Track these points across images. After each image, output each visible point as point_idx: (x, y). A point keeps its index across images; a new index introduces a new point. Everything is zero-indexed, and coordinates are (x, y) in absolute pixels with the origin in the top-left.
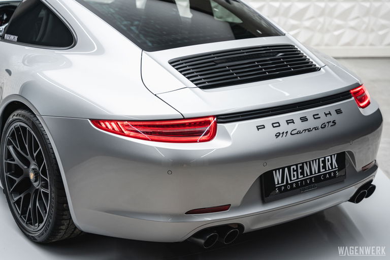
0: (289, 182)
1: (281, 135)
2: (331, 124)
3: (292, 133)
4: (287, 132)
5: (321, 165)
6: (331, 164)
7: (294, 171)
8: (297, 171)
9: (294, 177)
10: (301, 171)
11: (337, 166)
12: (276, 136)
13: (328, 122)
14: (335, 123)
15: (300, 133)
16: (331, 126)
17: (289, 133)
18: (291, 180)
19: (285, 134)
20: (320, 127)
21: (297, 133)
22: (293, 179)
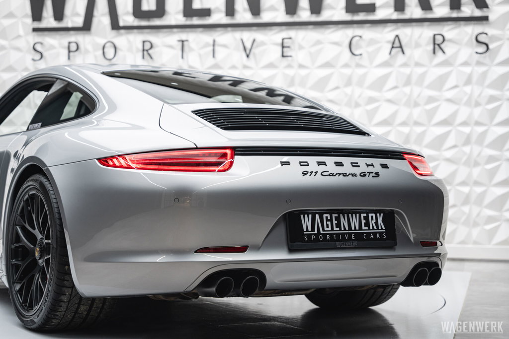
0: (322, 232)
1: (309, 174)
2: (374, 175)
3: (323, 174)
4: (316, 173)
5: (363, 221)
6: (377, 223)
7: (327, 220)
8: (331, 220)
9: (328, 227)
10: (336, 222)
11: (384, 228)
12: (303, 173)
13: (370, 173)
14: (378, 176)
15: (332, 175)
16: (373, 176)
17: (319, 174)
18: (324, 230)
19: (314, 174)
20: (358, 175)
21: (329, 175)
22: (326, 229)
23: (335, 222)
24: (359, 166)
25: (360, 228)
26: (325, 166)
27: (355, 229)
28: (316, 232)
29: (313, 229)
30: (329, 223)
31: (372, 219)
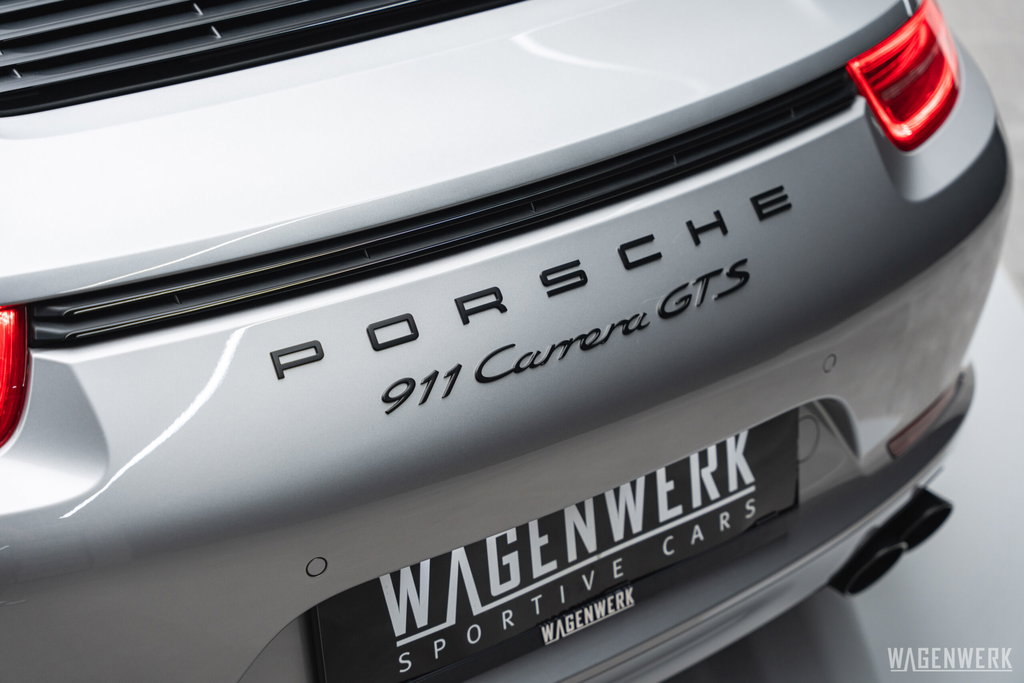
0: (477, 608)
1: (420, 391)
2: (723, 283)
3: (486, 373)
4: (455, 373)
5: (664, 487)
6: (720, 477)
7: (504, 551)
8: (521, 544)
9: (505, 575)
10: (544, 540)
11: (749, 478)
12: (386, 399)
13: (705, 279)
14: (745, 276)
15: (532, 366)
16: (721, 296)
17: (467, 376)
18: (485, 596)
19: (442, 384)
20: (653, 317)
21: (517, 369)
22: (496, 588)
23: (537, 541)
24: (657, 257)
25: (651, 518)
26: (495, 312)
27: (628, 534)
28: (451, 619)
29: (437, 612)
30: (512, 559)
31: (703, 462)
